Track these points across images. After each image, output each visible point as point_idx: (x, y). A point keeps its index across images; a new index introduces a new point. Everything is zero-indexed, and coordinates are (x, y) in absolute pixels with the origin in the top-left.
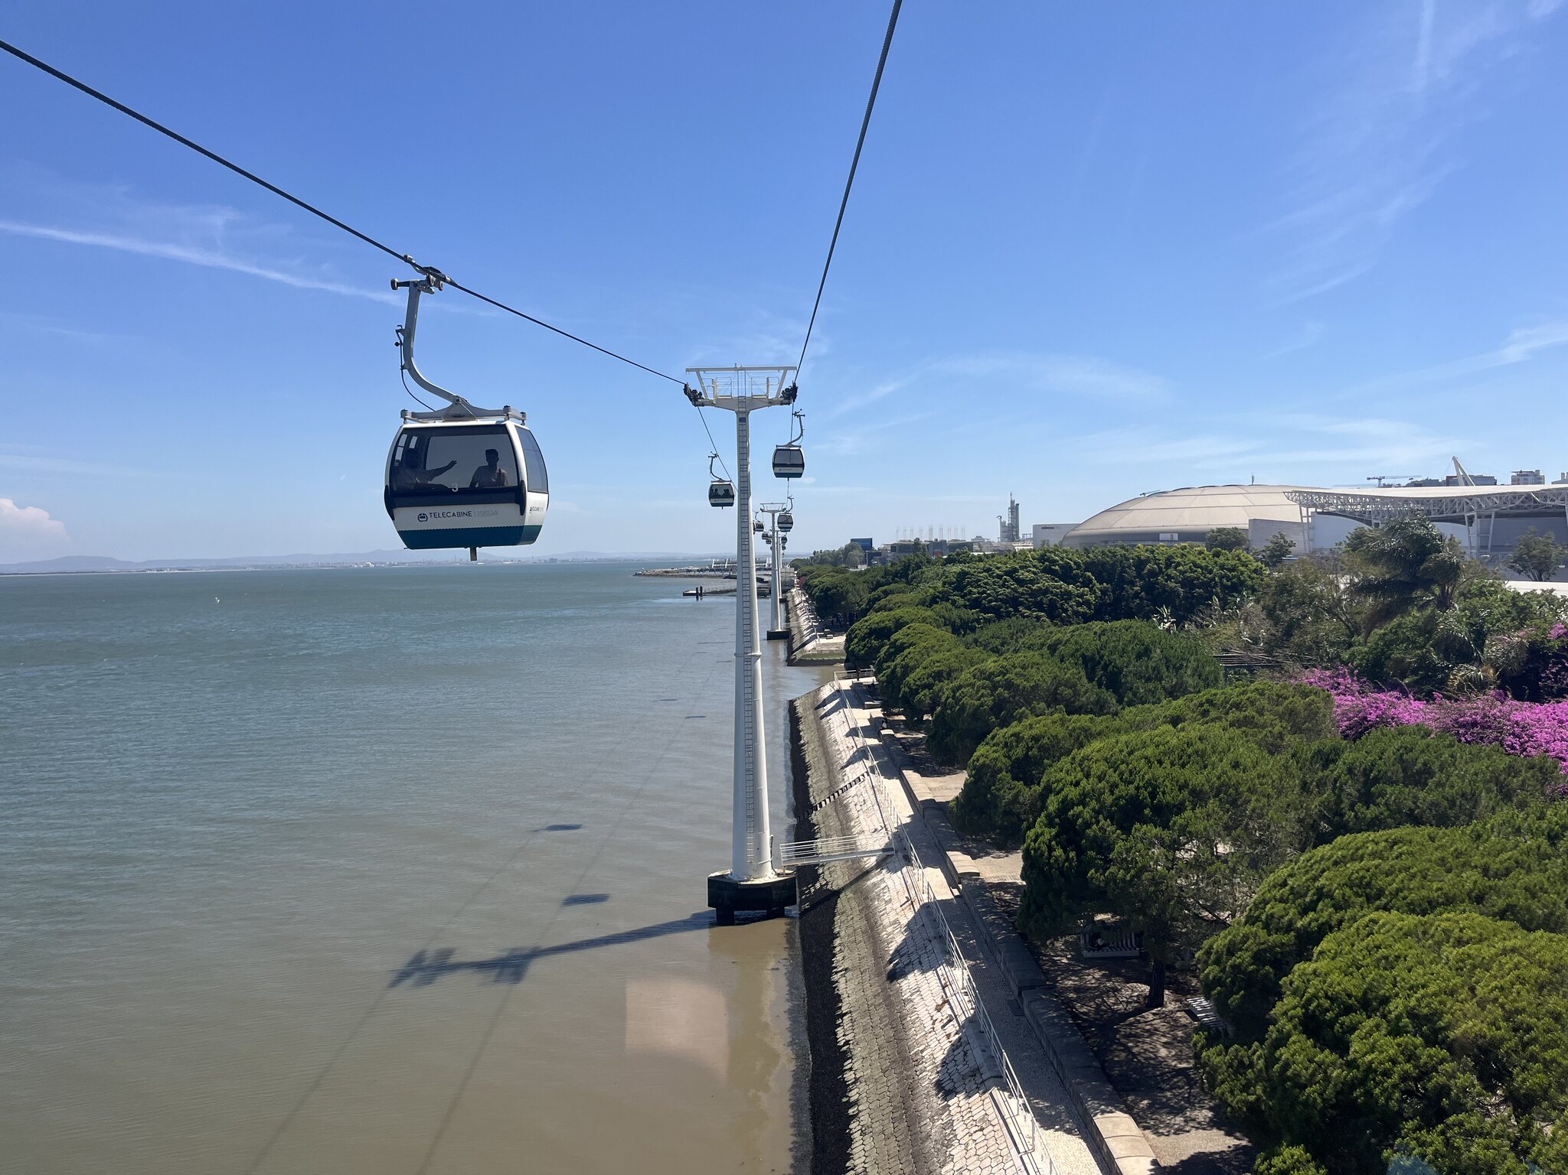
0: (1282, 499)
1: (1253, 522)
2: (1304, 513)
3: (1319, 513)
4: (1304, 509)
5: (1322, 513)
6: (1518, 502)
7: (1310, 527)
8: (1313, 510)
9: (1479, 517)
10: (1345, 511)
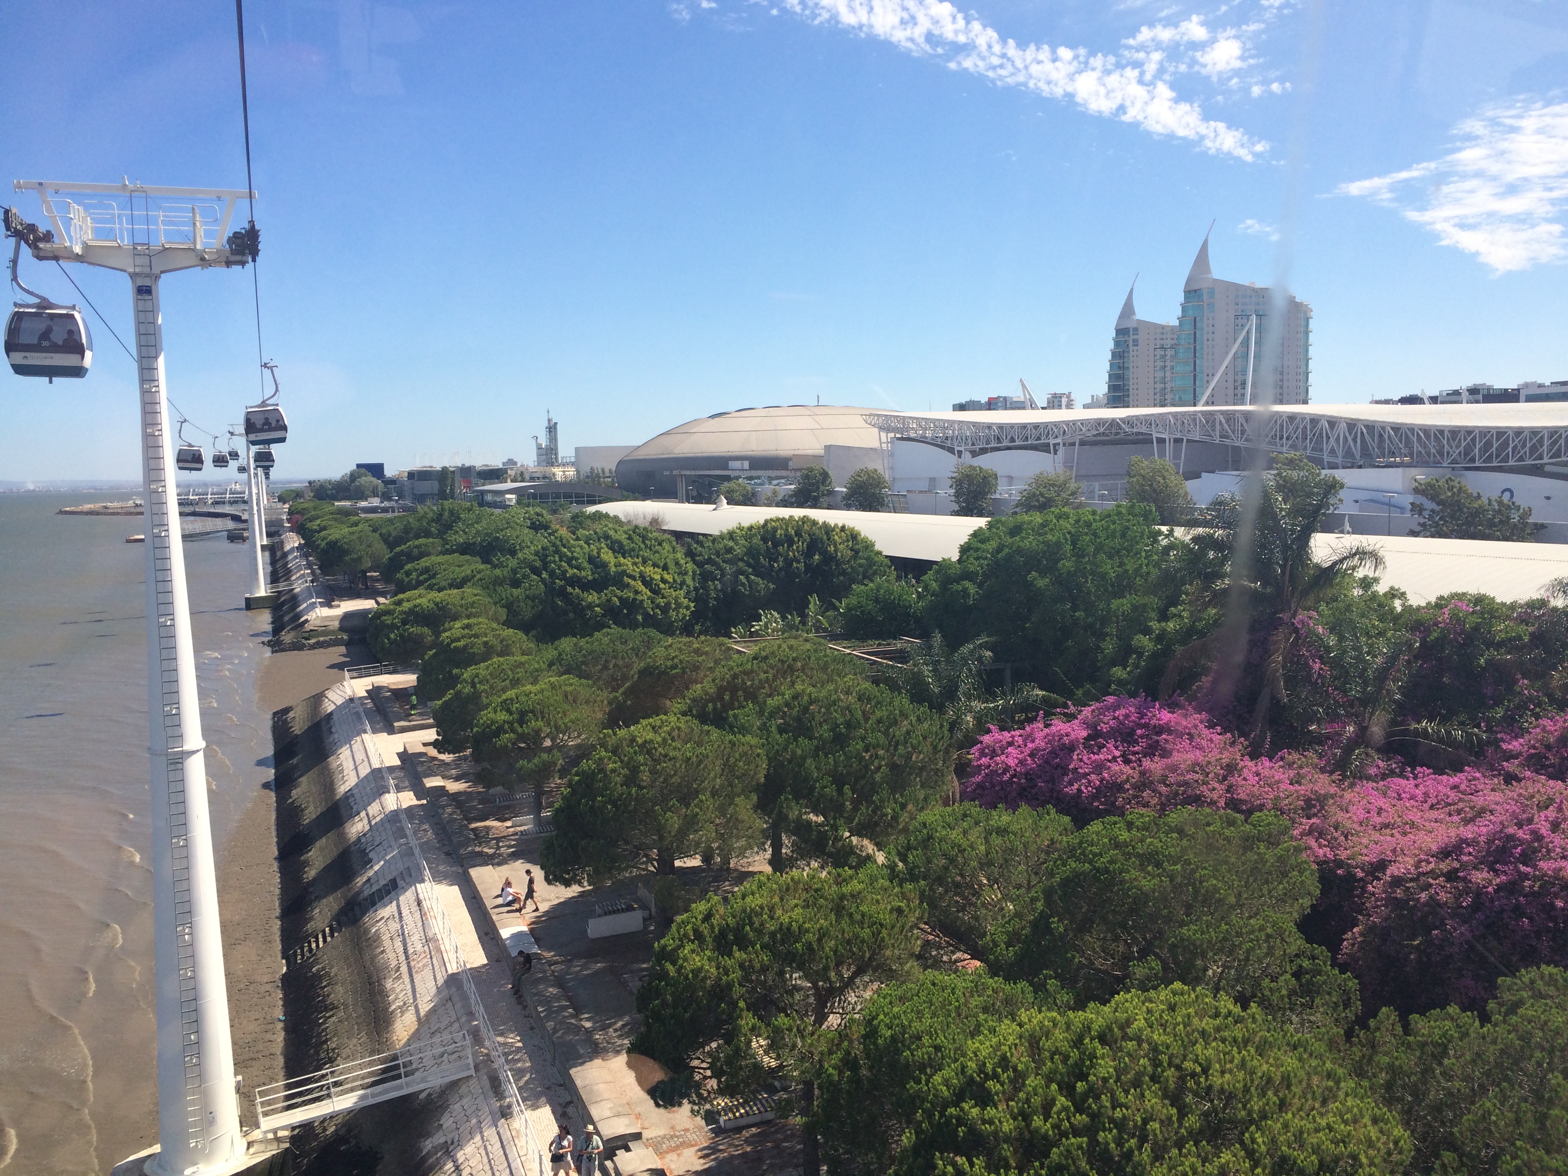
0: (859, 421)
1: (828, 448)
2: (884, 439)
3: (898, 439)
4: (883, 435)
5: (902, 439)
6: (1102, 430)
7: (892, 454)
8: (892, 435)
9: (1064, 445)
10: (925, 437)
